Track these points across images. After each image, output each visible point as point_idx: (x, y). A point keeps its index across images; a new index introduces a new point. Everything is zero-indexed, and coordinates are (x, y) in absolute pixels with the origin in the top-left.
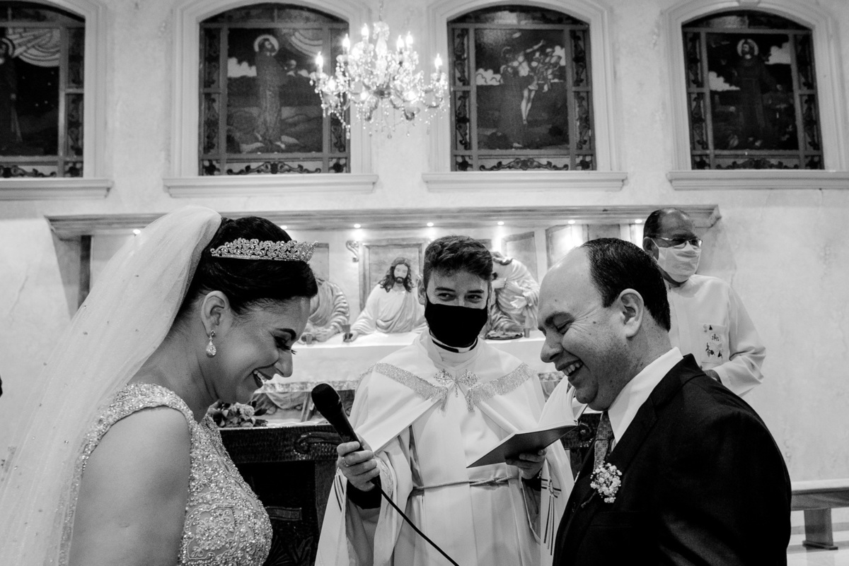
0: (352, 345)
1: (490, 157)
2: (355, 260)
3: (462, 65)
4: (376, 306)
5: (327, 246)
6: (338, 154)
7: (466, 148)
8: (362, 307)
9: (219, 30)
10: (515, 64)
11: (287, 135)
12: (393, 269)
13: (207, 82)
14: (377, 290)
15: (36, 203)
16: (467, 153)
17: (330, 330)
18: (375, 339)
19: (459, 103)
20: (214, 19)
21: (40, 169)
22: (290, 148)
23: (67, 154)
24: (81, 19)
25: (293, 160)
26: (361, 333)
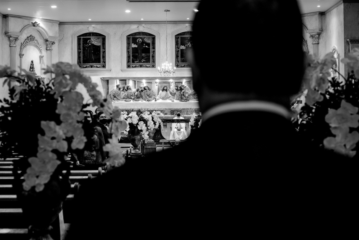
0: (156, 102)
1: (183, 64)
2: (157, 85)
3: (178, 45)
4: (161, 94)
5: (152, 83)
6: (153, 63)
7: (178, 62)
8: (158, 94)
9: (130, 38)
10: (188, 44)
11: (144, 59)
12: (164, 88)
13: (128, 48)
14: (161, 91)
15: (98, 73)
16: (178, 63)
17: (152, 99)
18: (160, 101)
19: (177, 53)
20: (129, 35)
21: (98, 66)
22: (144, 62)
23: (102, 63)
24: (105, 36)
25: (145, 64)
26: (158, 100)
